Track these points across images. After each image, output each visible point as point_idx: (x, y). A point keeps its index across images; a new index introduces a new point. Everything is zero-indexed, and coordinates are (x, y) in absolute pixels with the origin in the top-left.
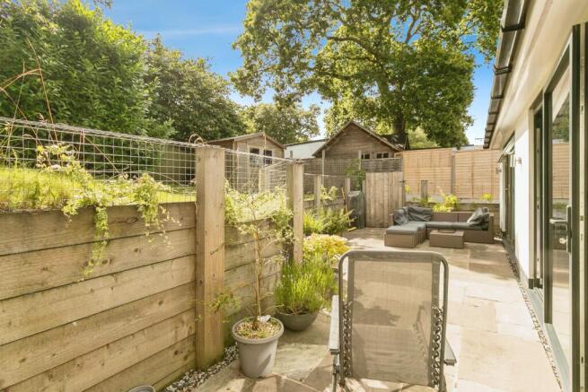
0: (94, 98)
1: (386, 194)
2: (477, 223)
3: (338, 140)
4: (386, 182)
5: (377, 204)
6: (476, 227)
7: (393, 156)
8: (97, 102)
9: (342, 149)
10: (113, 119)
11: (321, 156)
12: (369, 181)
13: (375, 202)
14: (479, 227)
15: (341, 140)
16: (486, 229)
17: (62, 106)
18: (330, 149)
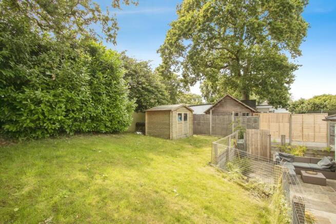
0: (103, 94)
1: (259, 142)
2: (328, 167)
3: (219, 104)
4: (259, 135)
5: (253, 147)
6: (327, 170)
7: (252, 115)
8: (104, 95)
9: (221, 109)
10: (113, 104)
11: (209, 113)
12: (248, 134)
13: (252, 145)
14: (329, 170)
15: (221, 104)
16: (334, 171)
17: (89, 101)
18: (215, 109)
